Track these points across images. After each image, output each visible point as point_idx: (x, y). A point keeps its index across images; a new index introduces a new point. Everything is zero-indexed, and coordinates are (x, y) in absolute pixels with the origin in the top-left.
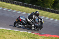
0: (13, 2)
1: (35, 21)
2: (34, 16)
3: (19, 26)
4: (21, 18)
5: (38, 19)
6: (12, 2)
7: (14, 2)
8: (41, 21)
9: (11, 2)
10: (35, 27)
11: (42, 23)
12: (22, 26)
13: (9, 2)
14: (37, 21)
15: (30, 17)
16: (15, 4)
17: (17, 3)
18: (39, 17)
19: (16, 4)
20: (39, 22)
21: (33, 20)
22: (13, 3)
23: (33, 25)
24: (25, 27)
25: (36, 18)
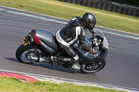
0: (110, 6)
1: (81, 43)
2: (78, 29)
3: (31, 60)
4: (37, 35)
5: (93, 38)
6: (107, 5)
7: (112, 6)
8: (101, 46)
9: (104, 5)
10: (81, 64)
11: (103, 50)
12: (41, 59)
13: (99, 5)
14: (88, 43)
15: (68, 32)
16: (117, 11)
17: (123, 9)
18: (93, 32)
19: (119, 10)
20: (94, 46)
21: (76, 42)
22: (109, 8)
23: (76, 58)
24: (51, 62)
25: (84, 34)
